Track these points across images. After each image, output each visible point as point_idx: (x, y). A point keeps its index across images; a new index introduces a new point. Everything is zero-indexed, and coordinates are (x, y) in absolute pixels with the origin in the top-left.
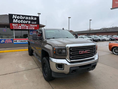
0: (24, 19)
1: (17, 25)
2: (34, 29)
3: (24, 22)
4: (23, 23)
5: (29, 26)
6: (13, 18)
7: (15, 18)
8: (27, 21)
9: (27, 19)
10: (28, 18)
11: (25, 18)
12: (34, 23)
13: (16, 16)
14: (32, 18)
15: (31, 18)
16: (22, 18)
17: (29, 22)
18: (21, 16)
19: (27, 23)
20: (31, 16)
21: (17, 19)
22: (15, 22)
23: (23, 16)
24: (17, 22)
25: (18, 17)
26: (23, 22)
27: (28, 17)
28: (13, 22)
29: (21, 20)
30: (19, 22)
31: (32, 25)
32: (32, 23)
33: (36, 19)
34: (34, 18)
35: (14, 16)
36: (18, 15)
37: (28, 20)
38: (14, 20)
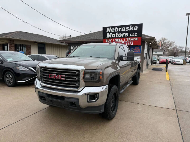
0: (119, 31)
1: (111, 40)
2: (132, 44)
3: (120, 35)
4: (118, 38)
5: (126, 40)
6: (107, 32)
7: (109, 31)
8: (123, 34)
9: (124, 30)
10: (126, 29)
11: (121, 30)
12: (134, 35)
13: (110, 28)
14: (131, 28)
15: (129, 29)
16: (117, 30)
17: (127, 35)
18: (116, 27)
19: (123, 36)
20: (129, 26)
21: (111, 32)
22: (109, 37)
23: (118, 27)
25: (113, 30)
26: (118, 35)
27: (124, 28)
28: (107, 37)
29: (115, 33)
30: (114, 36)
31: (129, 39)
32: (131, 36)
33: (137, 29)
34: (133, 28)
35: (108, 29)
36: (112, 27)
37: (125, 32)
38: (108, 34)
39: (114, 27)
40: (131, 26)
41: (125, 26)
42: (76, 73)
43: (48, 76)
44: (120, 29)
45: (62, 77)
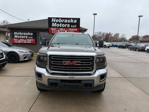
0: (63, 22)
1: (56, 29)
3: (63, 25)
4: (62, 27)
5: (68, 30)
6: (52, 21)
7: (54, 21)
9: (67, 22)
10: (68, 21)
12: (74, 26)
13: (55, 19)
14: (72, 21)
15: (70, 21)
16: (60, 21)
17: (69, 26)
18: (60, 19)
19: (65, 26)
20: (70, 19)
21: (56, 22)
22: (54, 26)
23: (62, 19)
24: (55, 26)
25: (57, 21)
26: (61, 25)
28: (52, 26)
29: (59, 23)
30: (58, 25)
31: (71, 29)
32: (72, 27)
33: (76, 22)
34: (73, 21)
35: (53, 19)
36: (57, 18)
38: (53, 23)
39: (58, 18)
40: (72, 19)
41: (68, 19)
42: (90, 59)
43: (62, 63)
44: (63, 20)
45: (77, 63)
